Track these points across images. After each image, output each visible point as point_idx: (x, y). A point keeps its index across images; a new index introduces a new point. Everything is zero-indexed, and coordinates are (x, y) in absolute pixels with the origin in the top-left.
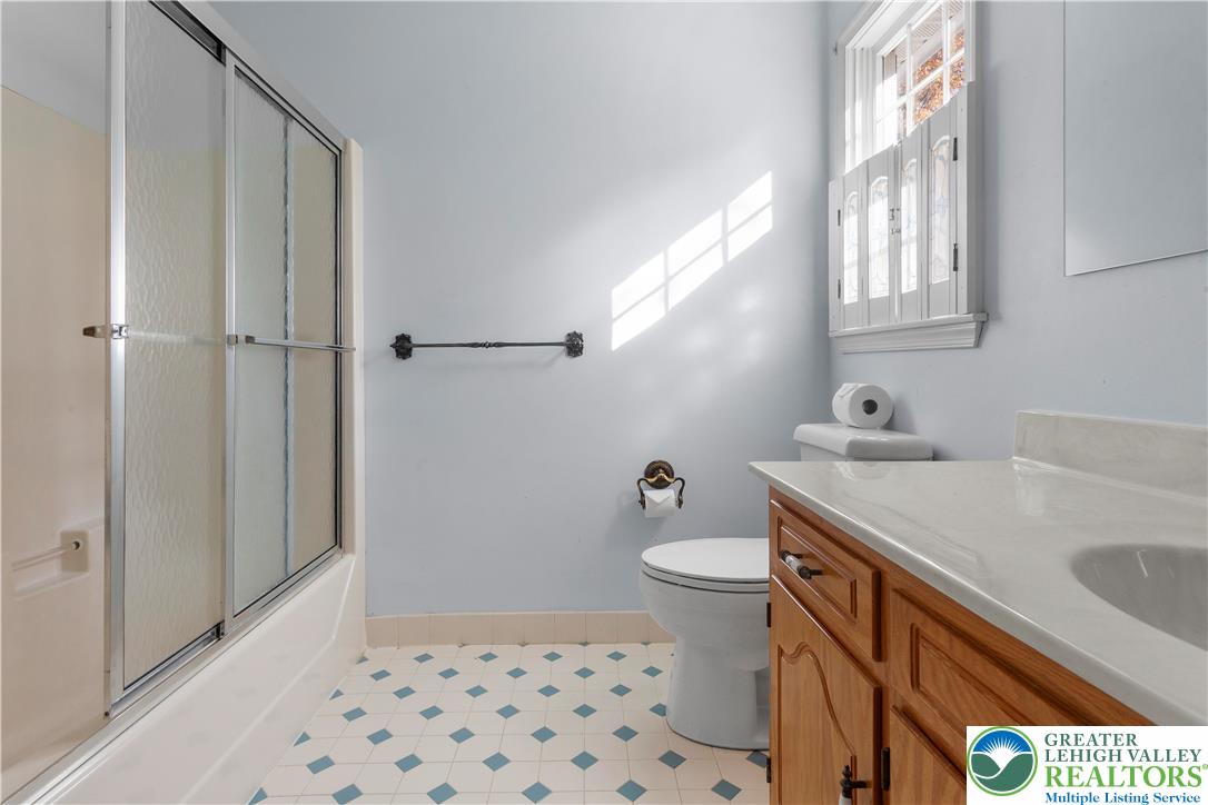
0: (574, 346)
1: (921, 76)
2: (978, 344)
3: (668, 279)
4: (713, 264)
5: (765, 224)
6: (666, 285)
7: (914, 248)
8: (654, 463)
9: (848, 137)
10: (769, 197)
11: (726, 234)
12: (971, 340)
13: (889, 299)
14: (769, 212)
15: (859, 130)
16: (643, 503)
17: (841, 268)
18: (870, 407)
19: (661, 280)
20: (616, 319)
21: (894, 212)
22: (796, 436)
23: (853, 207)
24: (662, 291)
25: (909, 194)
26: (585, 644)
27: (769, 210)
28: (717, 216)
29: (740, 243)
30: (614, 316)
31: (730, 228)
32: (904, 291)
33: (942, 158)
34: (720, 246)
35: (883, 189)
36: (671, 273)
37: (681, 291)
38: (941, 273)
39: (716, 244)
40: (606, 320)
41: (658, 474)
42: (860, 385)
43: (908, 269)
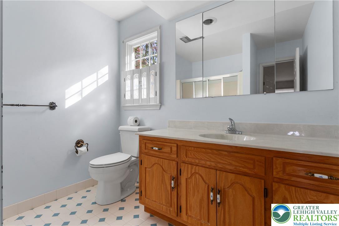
0: (52, 106)
1: (144, 56)
2: (160, 109)
3: (82, 89)
4: (94, 87)
5: (106, 78)
6: (81, 90)
7: (145, 90)
8: (78, 140)
9: (126, 63)
10: (107, 72)
11: (98, 79)
12: (159, 108)
13: (139, 100)
14: (107, 75)
15: (128, 62)
16: (77, 152)
17: (125, 91)
18: (136, 121)
19: (80, 89)
20: (67, 99)
21: (140, 82)
22: (119, 129)
23: (129, 79)
24: (80, 92)
25: (144, 80)
26: (56, 200)
27: (108, 75)
28: (95, 74)
29: (101, 82)
30: (66, 98)
31: (99, 78)
32: (142, 98)
33: (152, 74)
34: (96, 82)
35: (137, 76)
36: (83, 88)
37: (86, 93)
38: (152, 95)
39: (95, 81)
40: (64, 99)
41: (79, 143)
42: (135, 117)
43: (144, 94)
